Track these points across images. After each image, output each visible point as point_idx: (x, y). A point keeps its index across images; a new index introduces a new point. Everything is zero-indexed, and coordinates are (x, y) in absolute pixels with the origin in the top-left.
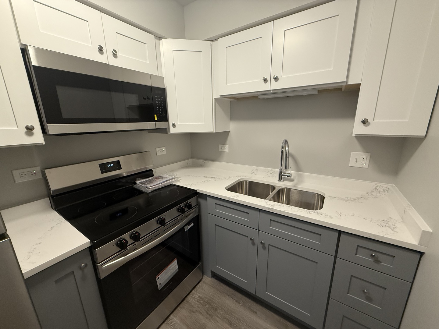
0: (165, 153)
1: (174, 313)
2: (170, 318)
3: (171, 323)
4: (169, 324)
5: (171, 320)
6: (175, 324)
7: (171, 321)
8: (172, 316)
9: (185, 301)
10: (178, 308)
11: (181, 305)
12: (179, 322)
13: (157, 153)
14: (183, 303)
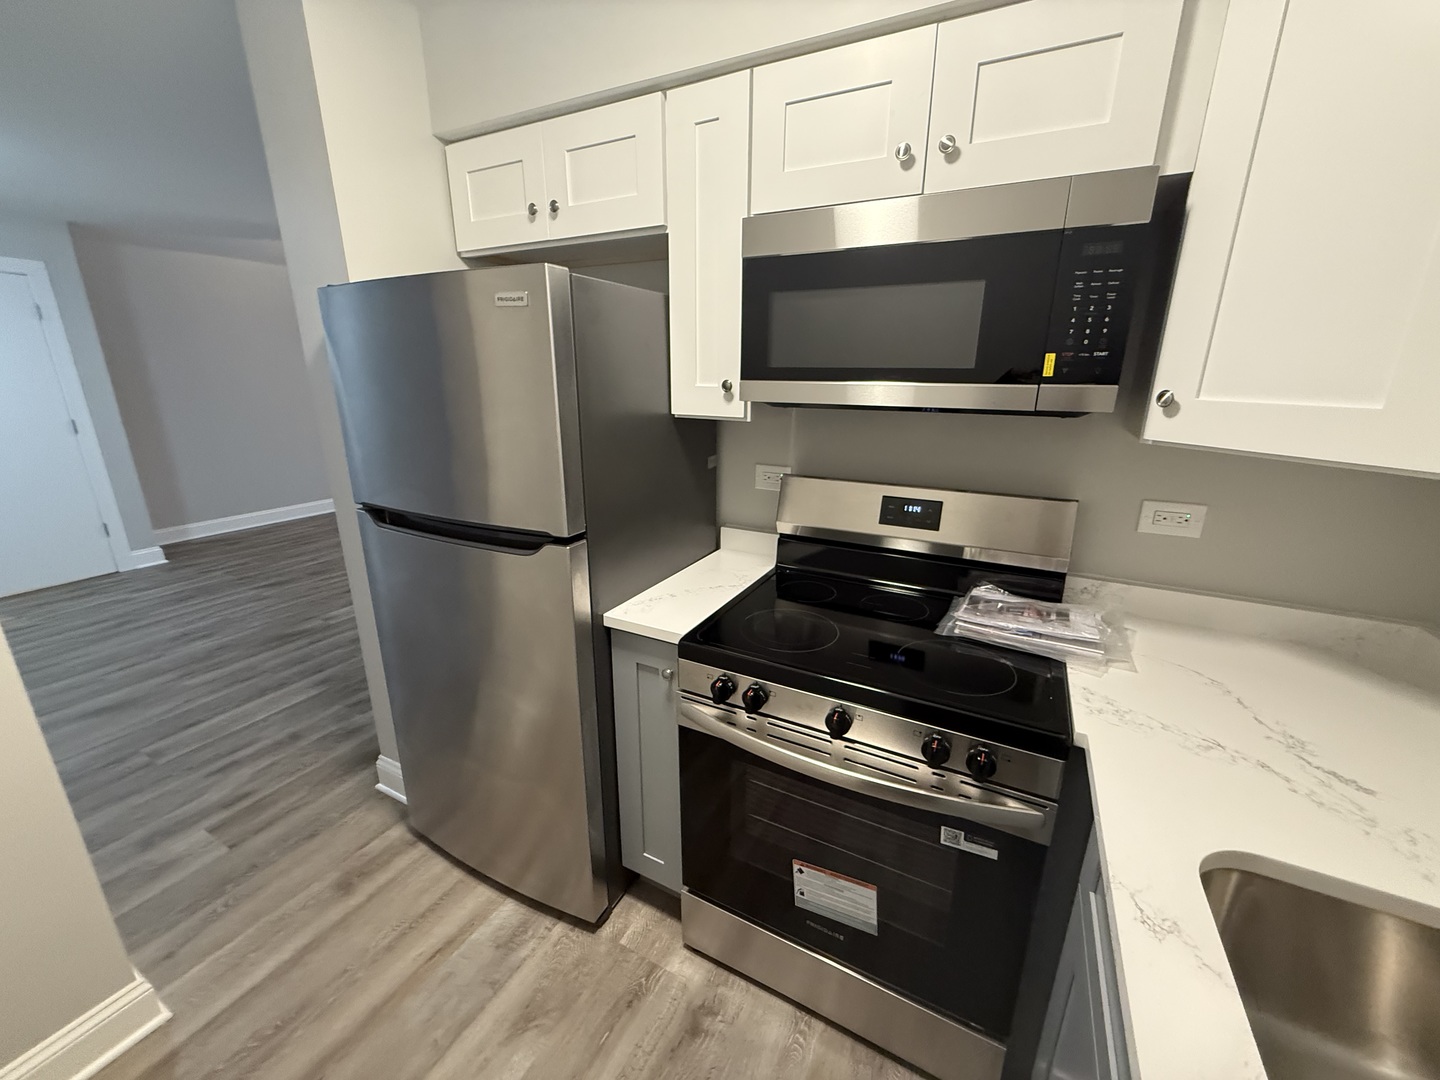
0: (1197, 535)
1: (832, 1032)
2: (815, 1022)
3: (801, 1032)
4: (797, 1024)
5: (809, 1028)
6: (801, 1046)
7: (806, 1029)
8: (819, 1026)
9: (879, 1059)
10: (848, 1042)
11: (862, 1050)
12: (810, 1057)
13: (1143, 522)
14: (871, 1053)
